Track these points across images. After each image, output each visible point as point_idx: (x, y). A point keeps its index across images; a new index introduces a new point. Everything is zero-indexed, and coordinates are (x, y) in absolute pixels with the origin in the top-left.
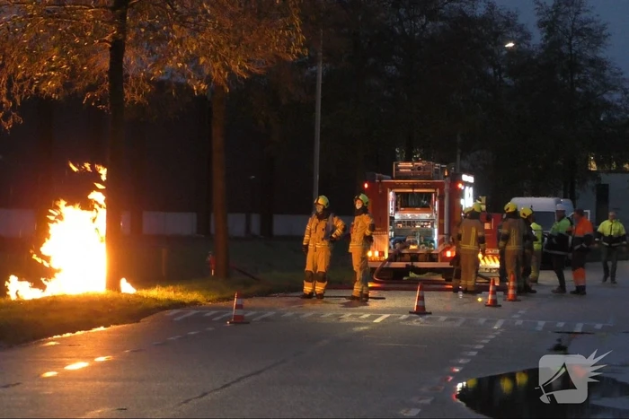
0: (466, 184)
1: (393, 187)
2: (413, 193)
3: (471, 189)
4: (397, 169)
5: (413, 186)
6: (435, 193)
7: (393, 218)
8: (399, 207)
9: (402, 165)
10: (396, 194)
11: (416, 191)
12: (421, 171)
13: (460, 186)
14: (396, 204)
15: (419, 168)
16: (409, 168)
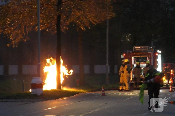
0: (159, 53)
1: (133, 55)
2: (140, 57)
3: (160, 55)
4: (135, 49)
5: (141, 55)
6: (148, 57)
7: (134, 66)
8: (135, 62)
9: (136, 47)
10: (135, 57)
11: (141, 56)
12: (143, 49)
13: (157, 54)
14: (135, 61)
15: (143, 48)
16: (139, 48)
